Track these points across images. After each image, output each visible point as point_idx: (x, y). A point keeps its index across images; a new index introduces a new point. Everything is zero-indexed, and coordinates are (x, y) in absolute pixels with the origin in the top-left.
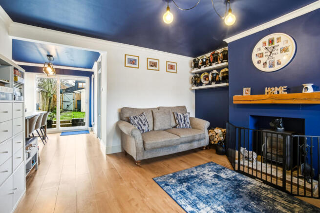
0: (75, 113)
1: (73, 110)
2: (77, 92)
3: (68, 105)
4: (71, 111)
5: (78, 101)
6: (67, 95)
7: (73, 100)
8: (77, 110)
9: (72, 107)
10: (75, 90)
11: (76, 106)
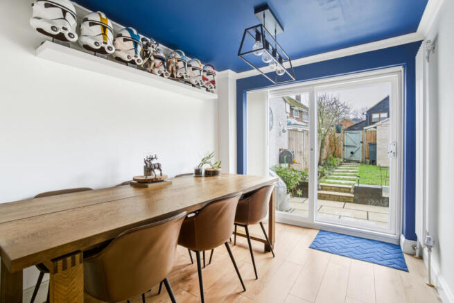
0: (364, 167)
1: (361, 160)
2: (370, 128)
3: (352, 153)
4: (358, 162)
5: (370, 144)
6: (350, 135)
7: (362, 142)
8: (368, 161)
9: (359, 156)
10: (367, 125)
11: (367, 155)
